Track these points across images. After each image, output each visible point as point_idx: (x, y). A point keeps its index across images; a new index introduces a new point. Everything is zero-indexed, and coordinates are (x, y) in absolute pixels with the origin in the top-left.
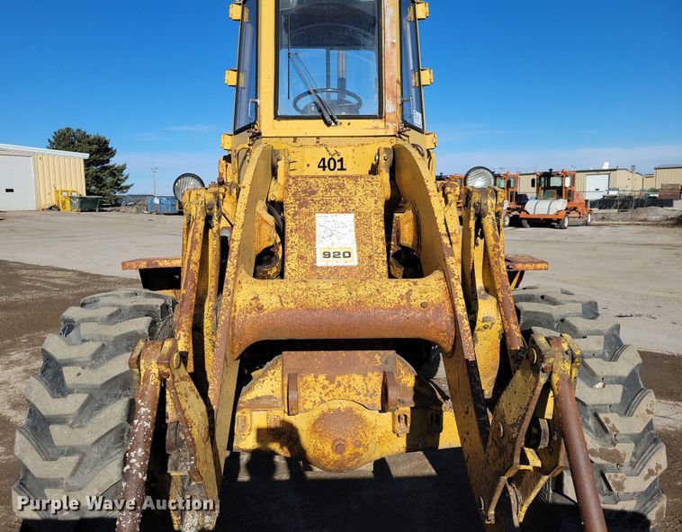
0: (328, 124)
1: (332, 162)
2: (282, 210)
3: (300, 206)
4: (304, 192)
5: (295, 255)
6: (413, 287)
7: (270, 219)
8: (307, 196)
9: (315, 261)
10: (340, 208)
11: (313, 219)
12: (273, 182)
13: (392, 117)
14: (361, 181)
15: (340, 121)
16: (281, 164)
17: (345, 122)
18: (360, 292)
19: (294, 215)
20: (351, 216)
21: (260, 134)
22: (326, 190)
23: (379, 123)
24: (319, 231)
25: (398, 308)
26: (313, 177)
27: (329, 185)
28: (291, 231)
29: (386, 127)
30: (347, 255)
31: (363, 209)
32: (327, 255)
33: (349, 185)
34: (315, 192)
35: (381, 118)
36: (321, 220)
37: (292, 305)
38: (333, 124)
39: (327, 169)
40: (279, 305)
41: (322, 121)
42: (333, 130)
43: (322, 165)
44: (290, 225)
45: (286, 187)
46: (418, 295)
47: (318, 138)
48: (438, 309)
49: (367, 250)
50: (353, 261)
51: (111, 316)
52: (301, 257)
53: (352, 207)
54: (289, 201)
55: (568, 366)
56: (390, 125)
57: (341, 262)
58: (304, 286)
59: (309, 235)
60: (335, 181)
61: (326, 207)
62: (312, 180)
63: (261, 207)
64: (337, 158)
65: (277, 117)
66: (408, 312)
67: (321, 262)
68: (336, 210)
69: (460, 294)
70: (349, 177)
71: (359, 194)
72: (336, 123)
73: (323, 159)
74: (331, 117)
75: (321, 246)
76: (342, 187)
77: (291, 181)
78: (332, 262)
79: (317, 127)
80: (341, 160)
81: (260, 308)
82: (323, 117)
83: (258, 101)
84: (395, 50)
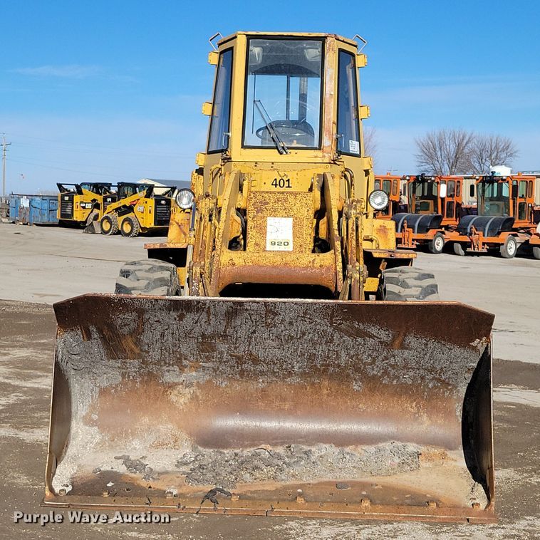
0: (281, 153)
1: (282, 181)
2: (245, 214)
3: (258, 212)
4: (261, 203)
5: (253, 243)
6: (317, 257)
7: (238, 219)
8: (262, 206)
9: (265, 247)
10: (284, 214)
11: (266, 221)
12: (240, 195)
13: (329, 149)
14: (299, 197)
15: (289, 151)
16: (245, 183)
17: (293, 151)
18: (288, 259)
19: (253, 218)
20: (291, 220)
21: (230, 158)
22: (275, 202)
23: (319, 153)
24: (269, 229)
25: (307, 267)
26: (267, 192)
27: (278, 198)
28: (251, 228)
29: (324, 156)
30: (286, 244)
31: (299, 215)
32: (273, 243)
33: (291, 199)
34: (268, 203)
35: (320, 149)
36: (271, 222)
37: (251, 264)
38: (284, 153)
39: (278, 186)
40: (244, 264)
41: (276, 150)
42: (284, 158)
43: (274, 183)
44: (250, 224)
45: (248, 199)
46: (319, 261)
47: (273, 163)
48: (328, 268)
49: (299, 242)
50: (290, 248)
51: (150, 269)
52: (257, 244)
53: (292, 214)
54: (250, 209)
55: (358, 276)
56: (326, 155)
57: (282, 248)
58: (258, 255)
59: (262, 231)
60: (282, 196)
61: (274, 213)
62: (266, 195)
63: (233, 211)
64: (285, 179)
65: (243, 147)
66: (312, 269)
67: (269, 247)
68: (281, 216)
69: (340, 260)
70: (291, 193)
71: (297, 205)
72: (286, 153)
73: (276, 180)
74: (283, 148)
75: (270, 237)
76: (286, 200)
77: (252, 195)
78: (276, 248)
79: (272, 155)
80: (288, 180)
81: (234, 265)
82: (277, 148)
83: (230, 134)
84: (333, 100)
